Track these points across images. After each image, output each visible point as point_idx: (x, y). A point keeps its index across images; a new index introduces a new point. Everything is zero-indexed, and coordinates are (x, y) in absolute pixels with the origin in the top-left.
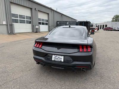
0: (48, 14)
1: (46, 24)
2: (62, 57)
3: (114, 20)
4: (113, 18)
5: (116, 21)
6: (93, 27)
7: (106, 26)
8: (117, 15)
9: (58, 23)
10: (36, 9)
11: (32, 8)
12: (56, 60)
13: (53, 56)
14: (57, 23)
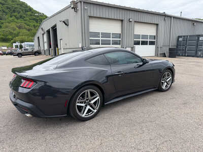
0: (157, 25)
1: (152, 43)
9: (180, 39)
10: (131, 20)
11: (123, 19)
14: (178, 39)
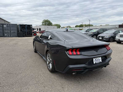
2: (100, 58)
3: (44, 24)
4: (43, 23)
5: (45, 25)
6: (35, 31)
7: (40, 29)
8: (45, 20)
12: (97, 62)
13: (94, 59)
